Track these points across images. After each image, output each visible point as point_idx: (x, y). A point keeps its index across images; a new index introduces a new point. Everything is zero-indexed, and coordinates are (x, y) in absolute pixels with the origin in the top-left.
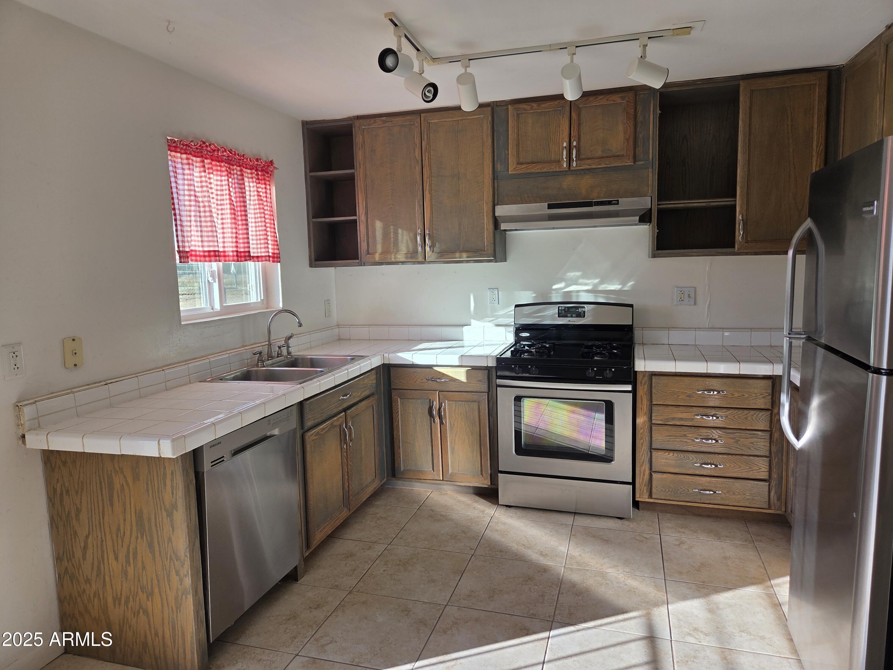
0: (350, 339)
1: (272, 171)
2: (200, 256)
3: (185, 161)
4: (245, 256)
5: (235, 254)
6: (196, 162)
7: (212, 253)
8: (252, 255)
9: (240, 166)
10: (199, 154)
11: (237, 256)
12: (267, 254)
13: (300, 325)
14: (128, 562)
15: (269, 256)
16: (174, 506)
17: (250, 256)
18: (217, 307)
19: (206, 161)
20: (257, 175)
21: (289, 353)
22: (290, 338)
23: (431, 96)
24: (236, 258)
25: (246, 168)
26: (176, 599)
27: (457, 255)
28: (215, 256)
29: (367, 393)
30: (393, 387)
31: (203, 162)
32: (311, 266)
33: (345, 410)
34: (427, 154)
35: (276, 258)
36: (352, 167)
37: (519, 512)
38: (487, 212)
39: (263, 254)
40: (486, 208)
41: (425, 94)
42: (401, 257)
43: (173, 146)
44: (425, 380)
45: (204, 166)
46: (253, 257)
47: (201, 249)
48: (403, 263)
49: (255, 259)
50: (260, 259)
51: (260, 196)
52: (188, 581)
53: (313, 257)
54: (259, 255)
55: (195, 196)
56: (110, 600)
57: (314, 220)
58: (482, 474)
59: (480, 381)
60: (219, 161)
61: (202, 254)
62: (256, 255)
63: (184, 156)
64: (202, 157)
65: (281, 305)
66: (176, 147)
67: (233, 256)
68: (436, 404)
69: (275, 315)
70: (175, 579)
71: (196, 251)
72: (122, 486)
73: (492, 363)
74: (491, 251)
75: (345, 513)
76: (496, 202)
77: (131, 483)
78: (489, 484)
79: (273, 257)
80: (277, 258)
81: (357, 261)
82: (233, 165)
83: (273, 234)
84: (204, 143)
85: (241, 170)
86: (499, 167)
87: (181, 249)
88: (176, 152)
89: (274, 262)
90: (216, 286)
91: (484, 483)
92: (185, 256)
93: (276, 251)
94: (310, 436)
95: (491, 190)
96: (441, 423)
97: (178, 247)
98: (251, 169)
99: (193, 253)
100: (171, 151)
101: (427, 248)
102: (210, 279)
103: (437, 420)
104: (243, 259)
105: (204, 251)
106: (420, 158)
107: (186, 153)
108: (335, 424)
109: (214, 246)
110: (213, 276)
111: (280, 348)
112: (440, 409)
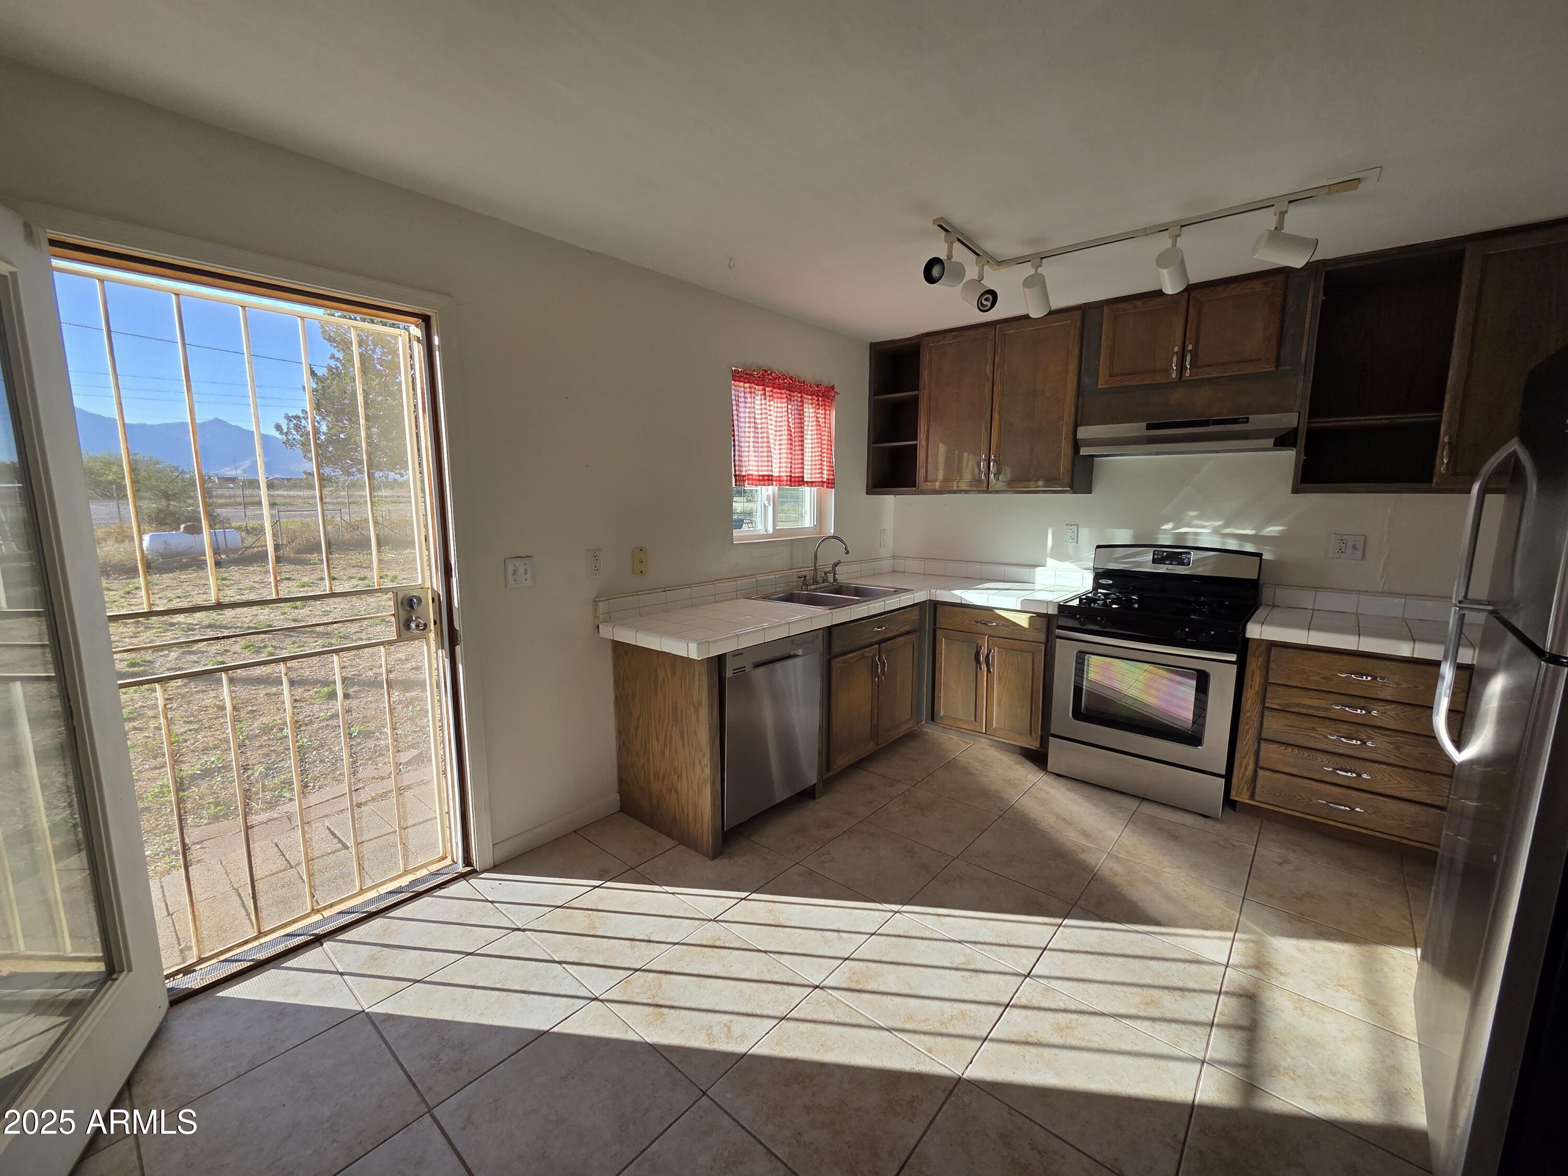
0: (904, 572)
1: (833, 396)
2: (756, 480)
3: (748, 390)
4: (799, 481)
5: (789, 478)
6: (758, 390)
7: (766, 478)
8: (805, 480)
9: (800, 393)
10: (762, 383)
11: (791, 480)
12: (820, 480)
13: (847, 553)
14: (665, 745)
15: (823, 482)
16: (700, 704)
17: (803, 481)
18: (770, 530)
19: (767, 389)
20: (818, 400)
21: (835, 580)
22: (836, 565)
23: (989, 304)
24: (789, 483)
25: (807, 394)
26: (698, 785)
28: (769, 480)
29: (907, 628)
30: (938, 625)
31: (764, 390)
32: (868, 493)
33: (880, 642)
34: (999, 371)
35: (830, 483)
36: (917, 389)
37: (1070, 784)
38: (1066, 434)
39: (817, 480)
40: (1066, 429)
41: (981, 303)
42: (963, 486)
43: (738, 376)
44: (973, 622)
45: (765, 394)
46: (807, 482)
47: (756, 473)
48: (965, 491)
49: (810, 484)
50: (814, 484)
51: (819, 422)
52: (708, 771)
53: (870, 483)
54: (813, 480)
55: (755, 423)
56: (652, 774)
57: (874, 445)
58: (1031, 734)
59: (1037, 629)
60: (780, 389)
61: (757, 478)
62: (809, 480)
63: (747, 385)
64: (764, 385)
65: (832, 531)
66: (740, 377)
67: (787, 481)
68: (984, 651)
69: (823, 541)
70: (698, 767)
71: (752, 475)
72: (664, 679)
73: (1052, 611)
74: (1067, 480)
75: (871, 747)
76: (1079, 422)
77: (670, 678)
78: (1039, 746)
79: (828, 483)
80: (832, 483)
81: (914, 489)
82: (794, 392)
83: (829, 460)
84: (766, 371)
85: (802, 397)
86: (1086, 380)
87: (737, 473)
88: (740, 381)
89: (827, 487)
90: (770, 509)
91: (1034, 744)
92: (740, 479)
93: (831, 477)
94: (837, 663)
95: (1073, 409)
96: (989, 671)
97: (735, 471)
98: (812, 395)
99: (750, 477)
100: (735, 381)
101: (992, 476)
102: (766, 503)
103: (984, 667)
104: (797, 484)
105: (759, 476)
106: (991, 375)
107: (749, 382)
108: (866, 654)
109: (768, 471)
110: (768, 499)
111: (826, 573)
112: (988, 655)
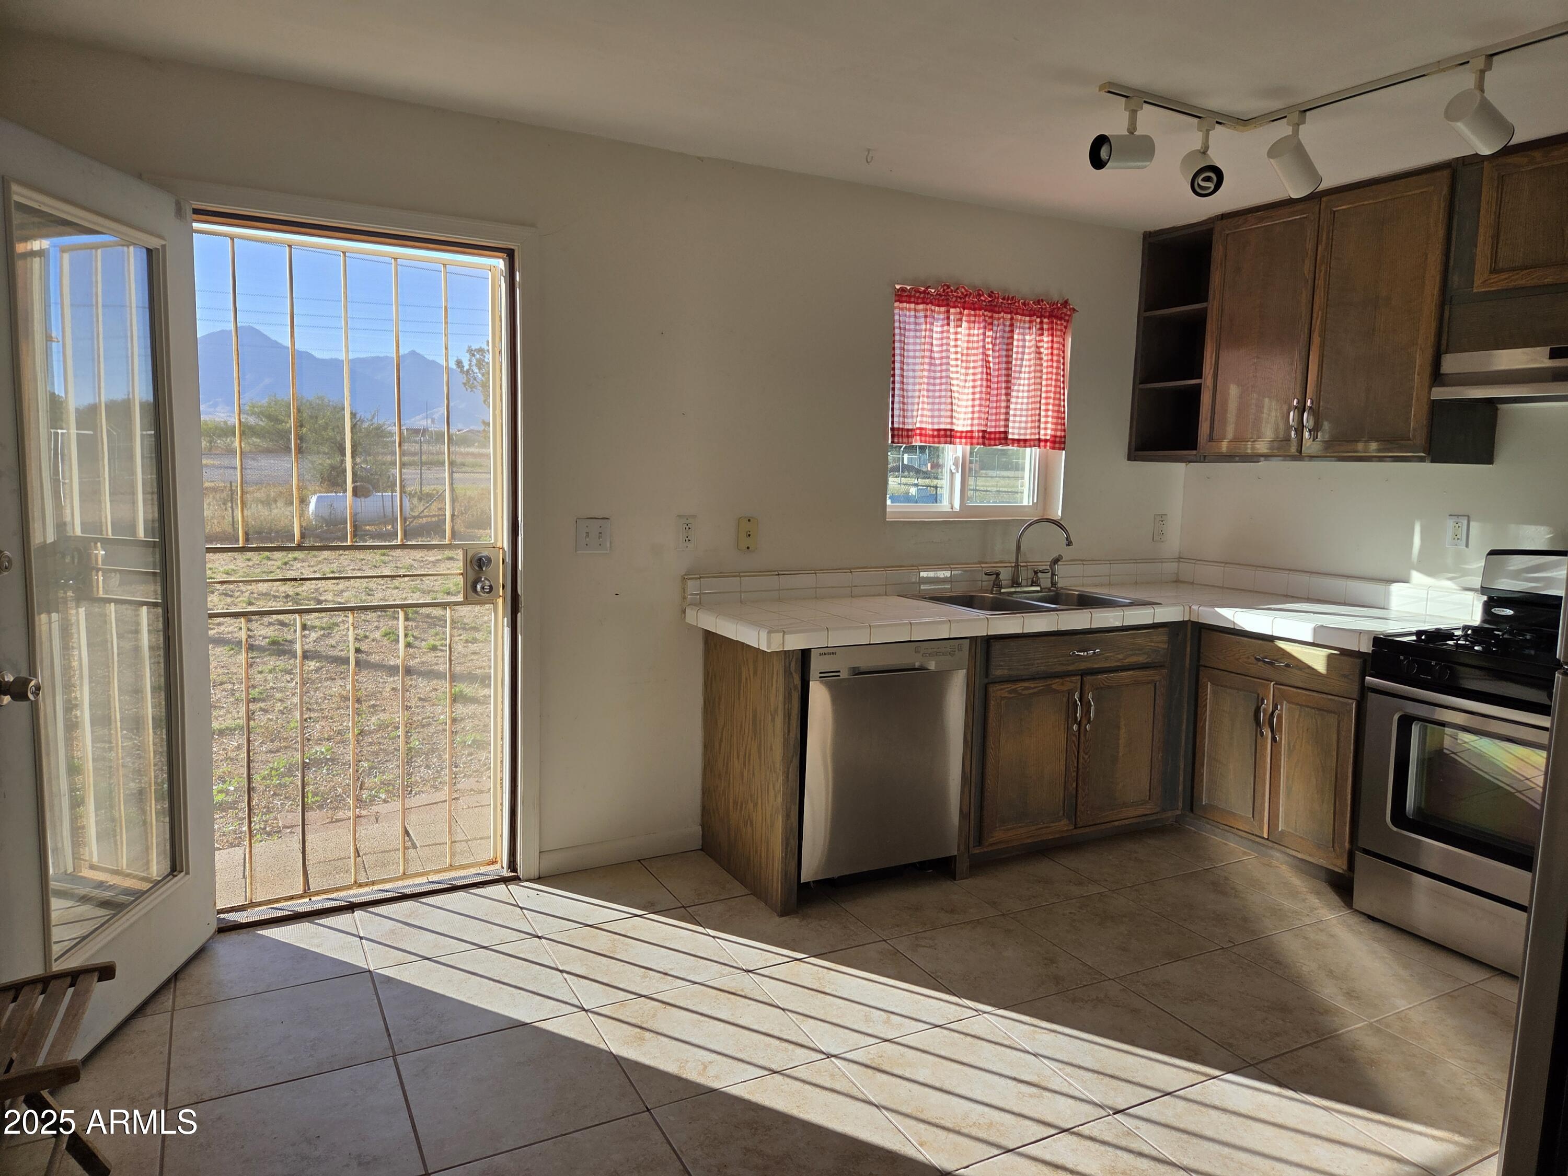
0: (1192, 583)
1: (1069, 316)
2: (930, 436)
3: (922, 314)
4: (1000, 439)
5: (981, 434)
6: (939, 313)
7: (942, 433)
8: (1010, 437)
9: (1011, 313)
10: (945, 302)
11: (983, 437)
12: (1037, 437)
13: (1069, 543)
15: (1039, 440)
17: (1006, 438)
18: (957, 506)
19: (952, 310)
20: (1041, 323)
21: (1054, 584)
22: (1056, 561)
23: (1211, 185)
24: (981, 441)
25: (1023, 315)
27: (1360, 446)
28: (946, 436)
29: (1142, 659)
30: (1202, 663)
31: (948, 312)
32: (1129, 459)
33: (1084, 674)
34: (1323, 268)
35: (1058, 443)
37: (1382, 932)
38: (1421, 366)
39: (1033, 437)
40: (1421, 359)
41: (1198, 184)
42: (1262, 447)
43: (902, 296)
44: (1252, 660)
45: (948, 318)
46: (1013, 440)
47: (930, 427)
48: (1266, 456)
49: (1022, 443)
50: (1028, 444)
51: (1040, 353)
52: (780, 799)
53: (1133, 444)
54: (1028, 437)
55: (931, 358)
57: (1141, 386)
58: (1333, 847)
59: (1345, 676)
60: (974, 309)
61: (931, 433)
62: (1016, 437)
63: (921, 307)
64: (948, 305)
65: (1060, 513)
66: (910, 296)
67: (978, 438)
68: (1268, 705)
69: (1030, 525)
71: (925, 429)
73: (1366, 647)
74: (1420, 439)
75: (1063, 826)
76: (1443, 347)
78: (1345, 867)
79: (1054, 442)
80: (1060, 443)
81: (1194, 452)
82: (999, 313)
83: (1056, 408)
84: (948, 287)
85: (1012, 319)
86: (1455, 279)
87: (896, 426)
88: (909, 302)
89: (1053, 448)
90: (958, 477)
91: (1340, 866)
92: (902, 435)
93: (1059, 433)
94: (998, 692)
95: (1433, 325)
96: (1274, 739)
97: (893, 423)
98: (1030, 316)
99: (924, 432)
100: (901, 302)
101: (1306, 434)
102: (953, 468)
103: (1267, 732)
104: (992, 442)
105: (933, 430)
106: (1312, 275)
107: (923, 303)
108: (1054, 686)
109: (947, 423)
110: (956, 464)
111: (1036, 573)
112: (1273, 712)
